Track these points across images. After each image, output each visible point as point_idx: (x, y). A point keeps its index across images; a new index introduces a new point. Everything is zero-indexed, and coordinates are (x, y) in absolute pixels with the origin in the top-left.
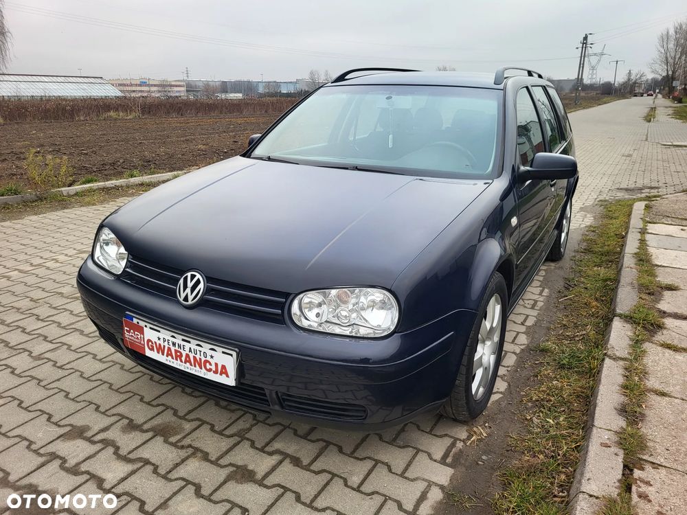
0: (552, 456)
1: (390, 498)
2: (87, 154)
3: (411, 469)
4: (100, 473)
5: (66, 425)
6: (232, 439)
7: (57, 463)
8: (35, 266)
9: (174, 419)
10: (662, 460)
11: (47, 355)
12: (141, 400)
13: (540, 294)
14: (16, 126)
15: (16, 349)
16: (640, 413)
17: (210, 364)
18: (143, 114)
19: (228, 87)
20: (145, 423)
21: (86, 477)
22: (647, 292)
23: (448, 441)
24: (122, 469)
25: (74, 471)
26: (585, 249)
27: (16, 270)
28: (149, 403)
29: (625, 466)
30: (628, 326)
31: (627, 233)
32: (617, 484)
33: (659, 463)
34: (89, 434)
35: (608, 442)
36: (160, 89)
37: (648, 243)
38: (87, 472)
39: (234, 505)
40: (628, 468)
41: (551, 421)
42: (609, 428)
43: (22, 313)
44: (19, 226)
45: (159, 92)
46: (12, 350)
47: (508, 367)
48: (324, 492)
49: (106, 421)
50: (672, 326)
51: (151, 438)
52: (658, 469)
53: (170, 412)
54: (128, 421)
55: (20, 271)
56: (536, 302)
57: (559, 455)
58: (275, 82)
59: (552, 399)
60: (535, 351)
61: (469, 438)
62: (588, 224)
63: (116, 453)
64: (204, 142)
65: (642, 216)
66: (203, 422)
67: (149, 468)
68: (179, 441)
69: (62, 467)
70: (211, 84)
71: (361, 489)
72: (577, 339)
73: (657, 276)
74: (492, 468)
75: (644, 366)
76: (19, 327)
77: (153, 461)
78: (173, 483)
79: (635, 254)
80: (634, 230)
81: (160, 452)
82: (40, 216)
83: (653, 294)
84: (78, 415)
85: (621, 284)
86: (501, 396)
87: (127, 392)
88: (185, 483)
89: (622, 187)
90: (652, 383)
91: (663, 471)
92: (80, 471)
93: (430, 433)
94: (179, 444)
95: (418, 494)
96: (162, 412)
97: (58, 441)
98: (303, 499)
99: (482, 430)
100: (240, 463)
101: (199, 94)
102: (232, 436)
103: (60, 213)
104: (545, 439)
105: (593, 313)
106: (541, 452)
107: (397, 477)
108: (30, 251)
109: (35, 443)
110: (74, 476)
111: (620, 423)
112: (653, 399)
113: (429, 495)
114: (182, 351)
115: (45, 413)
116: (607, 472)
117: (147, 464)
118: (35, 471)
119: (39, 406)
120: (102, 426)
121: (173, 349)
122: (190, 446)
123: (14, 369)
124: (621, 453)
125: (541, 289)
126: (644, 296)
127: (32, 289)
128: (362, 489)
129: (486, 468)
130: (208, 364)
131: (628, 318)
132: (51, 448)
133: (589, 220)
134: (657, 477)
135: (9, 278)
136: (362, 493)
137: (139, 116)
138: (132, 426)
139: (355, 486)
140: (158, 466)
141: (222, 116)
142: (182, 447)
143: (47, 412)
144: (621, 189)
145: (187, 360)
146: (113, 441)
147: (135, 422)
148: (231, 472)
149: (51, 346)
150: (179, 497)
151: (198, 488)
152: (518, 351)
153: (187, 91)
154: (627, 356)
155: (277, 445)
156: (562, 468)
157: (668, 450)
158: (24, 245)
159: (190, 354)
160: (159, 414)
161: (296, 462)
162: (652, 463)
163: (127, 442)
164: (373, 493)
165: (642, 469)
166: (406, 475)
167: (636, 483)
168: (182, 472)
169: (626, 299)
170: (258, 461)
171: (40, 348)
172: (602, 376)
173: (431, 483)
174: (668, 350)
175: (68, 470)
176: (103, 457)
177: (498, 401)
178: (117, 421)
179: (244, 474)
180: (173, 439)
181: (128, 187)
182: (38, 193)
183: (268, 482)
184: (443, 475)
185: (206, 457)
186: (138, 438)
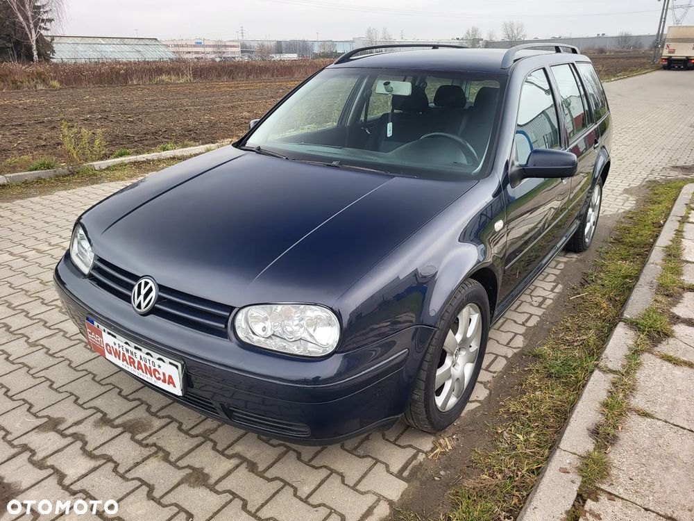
0: (510, 477)
1: (336, 512)
2: (132, 122)
3: (364, 481)
4: (64, 468)
5: (43, 417)
6: (196, 439)
7: (27, 455)
8: (53, 245)
9: (146, 415)
10: (621, 491)
11: (41, 342)
12: (120, 393)
13: (552, 290)
14: (71, 91)
15: (15, 334)
16: (614, 436)
17: (159, 373)
18: (194, 78)
19: (283, 46)
20: (118, 417)
21: (50, 471)
22: (666, 293)
23: (410, 452)
24: (85, 464)
25: (40, 465)
26: (615, 239)
27: (34, 249)
28: (126, 397)
29: (579, 495)
30: (631, 333)
31: (665, 222)
32: (564, 516)
33: (617, 494)
34: (61, 427)
35: (568, 467)
36: (215, 50)
37: (684, 234)
38: (52, 467)
39: (181, 509)
40: (581, 498)
41: (521, 437)
42: (574, 451)
43: (29, 296)
44: (47, 202)
45: (215, 53)
46: (11, 335)
47: (495, 372)
48: (272, 501)
49: (82, 414)
50: (682, 335)
51: (120, 434)
52: (614, 501)
53: (144, 407)
54: (101, 415)
55: (39, 251)
56: (545, 299)
57: (517, 476)
58: (331, 41)
59: (529, 412)
60: (527, 356)
61: (433, 450)
62: (628, 209)
63: (83, 448)
64: (249, 109)
65: (688, 202)
66: (173, 420)
67: (110, 465)
68: (145, 438)
69: (30, 460)
70: (266, 44)
71: (308, 500)
72: (576, 344)
73: (682, 274)
74: (448, 484)
75: (635, 380)
76: (23, 311)
77: (115, 459)
78: (129, 483)
79: (666, 247)
80: (674, 218)
81: (124, 450)
82: (69, 191)
83: (671, 296)
84: (56, 406)
85: (639, 283)
86: (479, 404)
87: (107, 384)
88: (140, 483)
89: (678, 164)
90: (638, 401)
91: (619, 503)
92: (45, 465)
93: (394, 443)
94: (144, 442)
95: (365, 509)
96: (136, 407)
97: (33, 432)
98: (249, 508)
99: (448, 443)
100: (197, 466)
101: (253, 55)
102: (197, 436)
103: (88, 188)
104: (508, 457)
105: (601, 314)
106: (501, 471)
107: (349, 489)
108: (52, 229)
109: (11, 433)
110: (39, 470)
111: (588, 445)
112: (633, 420)
113: (375, 510)
114: (134, 358)
115: (28, 403)
116: (557, 501)
117: (109, 461)
118: (5, 462)
119: (23, 396)
120: (76, 419)
121: (127, 355)
122: (154, 445)
123: (9, 355)
124: (579, 480)
125: (554, 284)
126: (660, 298)
127: (45, 270)
128: (310, 500)
129: (441, 484)
130: (156, 373)
131: (634, 325)
132: (24, 440)
133: (630, 204)
134: (610, 510)
135: (25, 258)
136: (309, 504)
137: (190, 80)
138: (105, 421)
139: (304, 497)
140: (119, 464)
141: (273, 79)
142: (147, 445)
143: (30, 401)
144: (677, 167)
145: (139, 368)
146: (83, 435)
147: (108, 416)
148: (187, 474)
149: (49, 332)
150: (131, 498)
151: (151, 488)
152: (510, 355)
153: (242, 52)
154: (620, 369)
155: (238, 448)
156: (516, 491)
157: (631, 479)
158: (47, 223)
159: (141, 361)
160: (133, 409)
161: (252, 467)
162: (610, 493)
163: (96, 436)
164: (319, 505)
165: (596, 500)
166: (358, 487)
167: (585, 516)
168: (140, 472)
169: (640, 301)
170: (216, 464)
171: (37, 333)
172: (585, 391)
173: (381, 498)
174: (667, 363)
175: (34, 463)
176: (70, 452)
177: (474, 411)
178: (92, 415)
179: (198, 478)
180: (139, 437)
181: (159, 160)
182: (70, 167)
183: (219, 488)
184: (395, 489)
185: (166, 458)
186: (108, 432)
